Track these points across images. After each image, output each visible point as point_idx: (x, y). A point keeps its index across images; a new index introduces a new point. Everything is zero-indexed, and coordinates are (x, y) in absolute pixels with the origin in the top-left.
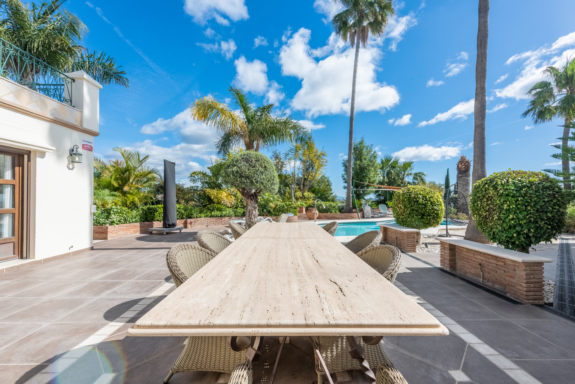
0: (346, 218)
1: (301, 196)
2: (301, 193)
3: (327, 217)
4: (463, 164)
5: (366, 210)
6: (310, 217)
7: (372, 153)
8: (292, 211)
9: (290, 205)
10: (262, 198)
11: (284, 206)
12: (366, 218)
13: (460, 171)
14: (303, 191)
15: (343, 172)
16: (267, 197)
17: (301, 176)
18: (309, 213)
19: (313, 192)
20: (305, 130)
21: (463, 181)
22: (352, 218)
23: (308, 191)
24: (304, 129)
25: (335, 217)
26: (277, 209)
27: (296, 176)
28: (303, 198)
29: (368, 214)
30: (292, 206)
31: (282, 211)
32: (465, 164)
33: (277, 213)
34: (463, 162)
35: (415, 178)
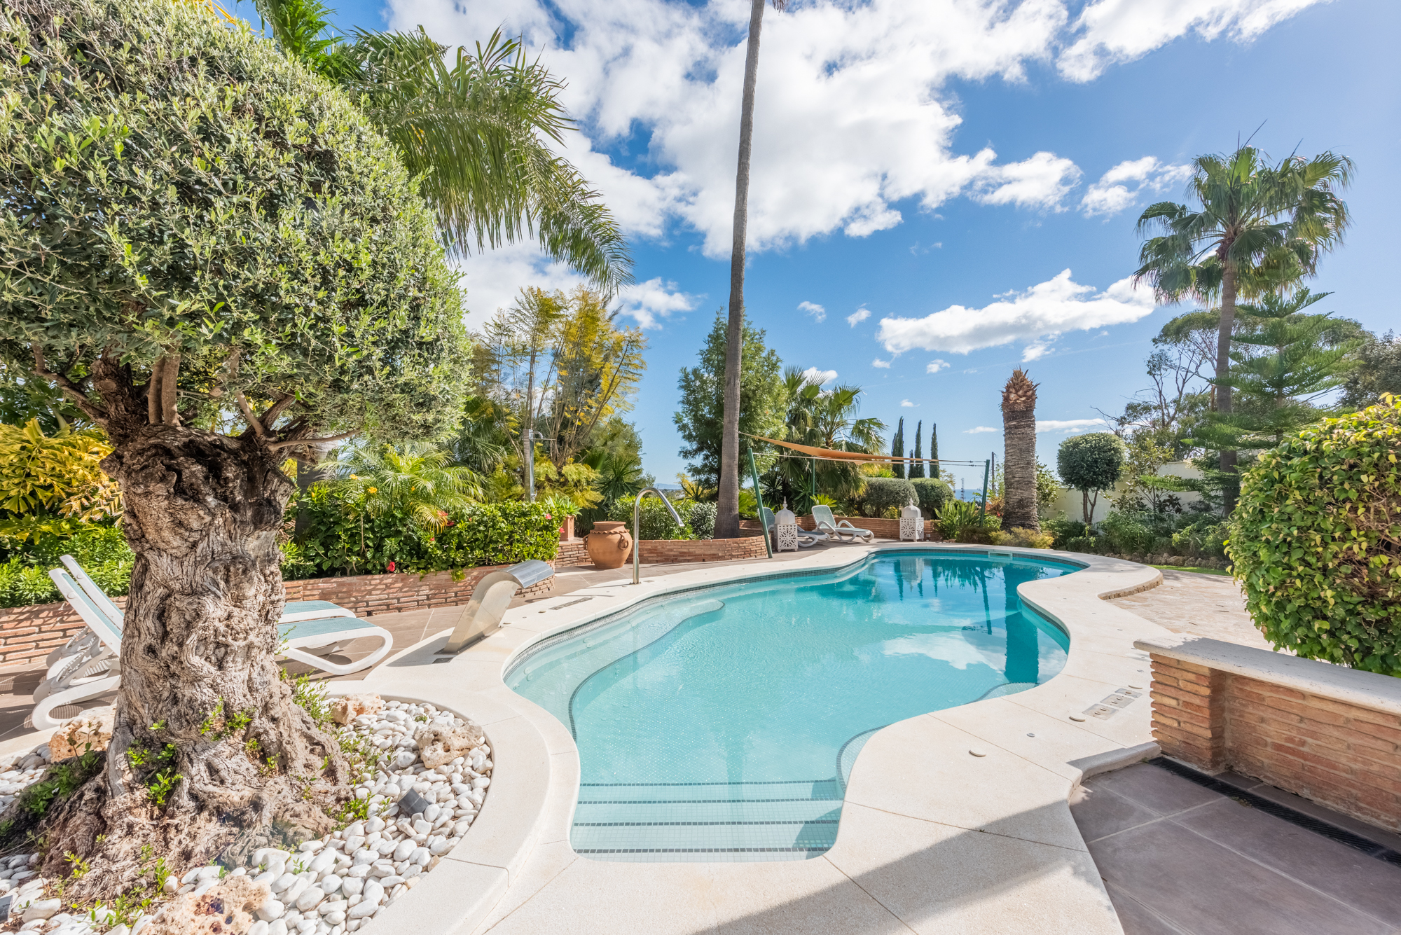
0: (728, 555)
1: (554, 476)
2: (555, 468)
3: (660, 554)
4: (1020, 393)
5: (782, 523)
6: (601, 558)
7: (764, 354)
8: (533, 541)
9: (524, 514)
10: (374, 484)
11: (493, 518)
12: (783, 551)
13: (1013, 412)
14: (558, 461)
15: (681, 405)
16: (403, 476)
17: (547, 412)
18: (596, 544)
19: (592, 463)
20: (590, 202)
21: (1020, 439)
22: (747, 554)
23: (576, 461)
24: (585, 195)
25: (689, 554)
26: (460, 535)
27: (534, 415)
28: (562, 483)
29: (788, 538)
30: (534, 517)
31: (487, 545)
32: (1026, 392)
33: (458, 557)
34: (1021, 387)
35: (861, 432)
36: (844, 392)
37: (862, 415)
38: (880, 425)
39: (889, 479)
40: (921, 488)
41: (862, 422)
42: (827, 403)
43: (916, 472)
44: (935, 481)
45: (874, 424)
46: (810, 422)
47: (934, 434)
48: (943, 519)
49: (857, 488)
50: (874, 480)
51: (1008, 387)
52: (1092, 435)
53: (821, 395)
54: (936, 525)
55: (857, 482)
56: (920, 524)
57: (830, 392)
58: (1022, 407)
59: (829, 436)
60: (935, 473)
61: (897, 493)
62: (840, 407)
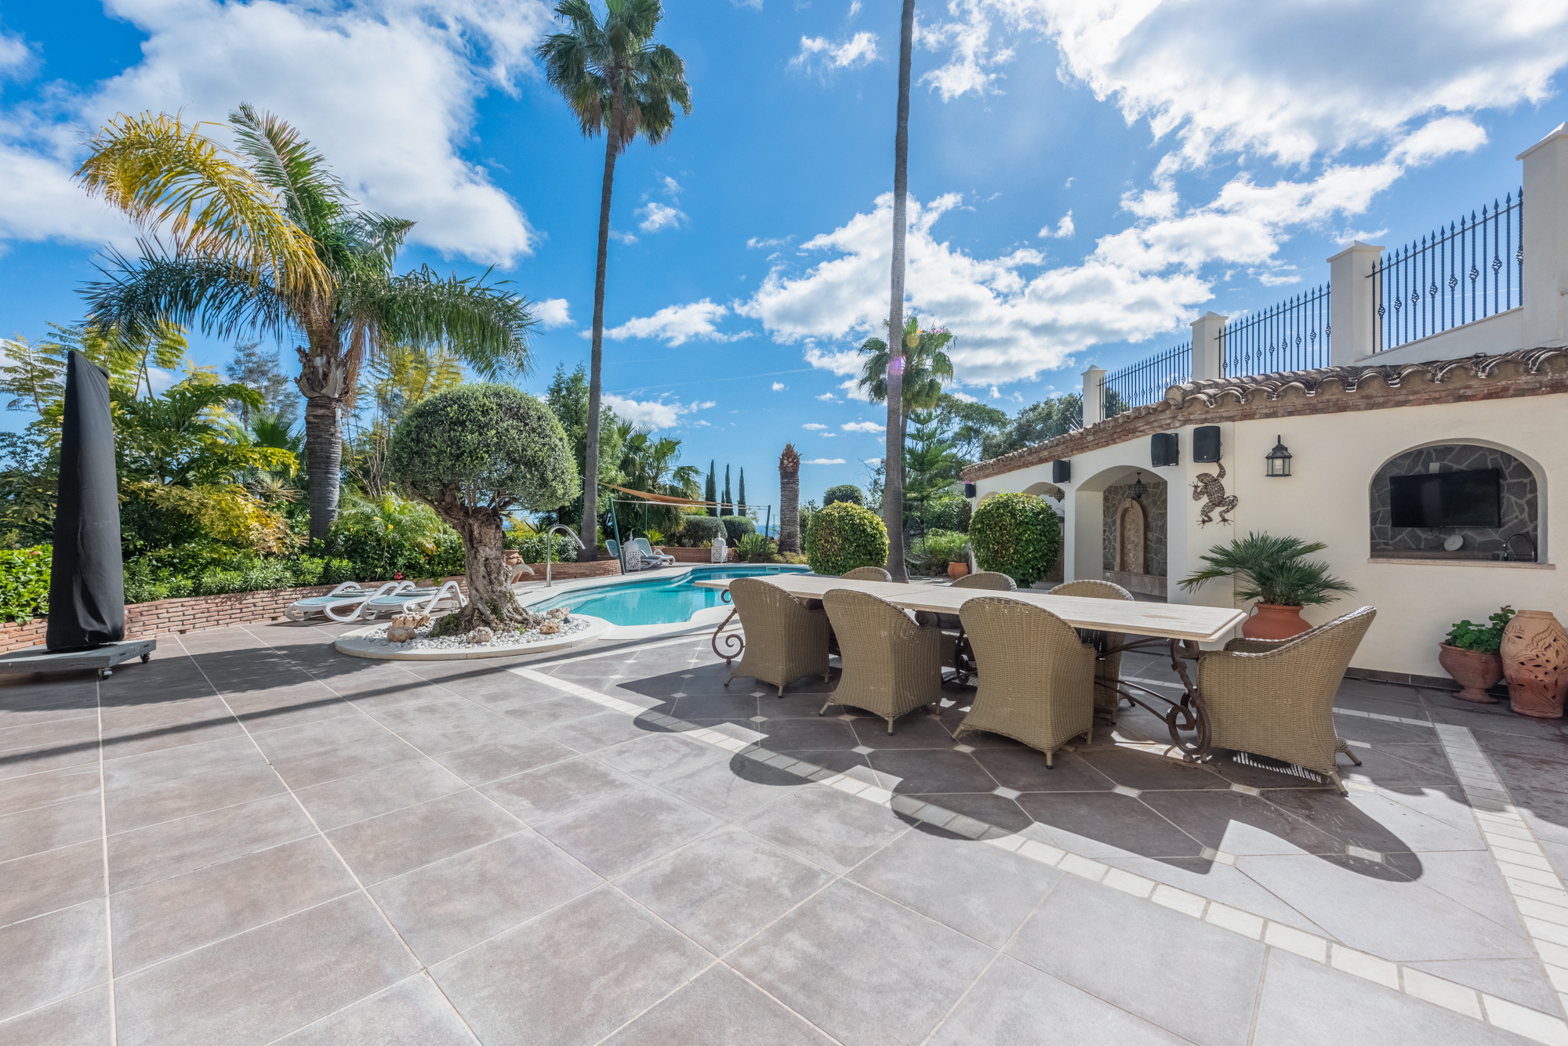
0: (592, 574)
4: (790, 460)
5: (629, 551)
12: (630, 571)
13: (786, 473)
21: (789, 491)
22: (606, 572)
25: (565, 573)
26: (440, 555)
29: (634, 562)
32: (793, 460)
33: (439, 570)
34: (790, 456)
35: (682, 478)
36: (669, 442)
37: (683, 462)
38: (697, 472)
39: (705, 517)
40: (730, 525)
41: (682, 468)
42: (652, 450)
43: (726, 512)
44: (742, 519)
45: (693, 471)
46: (638, 467)
47: (742, 477)
48: (741, 548)
49: (678, 524)
50: (692, 517)
51: (783, 455)
52: (843, 486)
53: (648, 444)
54: (736, 551)
55: (677, 518)
56: (725, 551)
57: (657, 442)
58: (791, 470)
59: (655, 478)
60: (742, 513)
61: (710, 529)
62: (664, 455)
